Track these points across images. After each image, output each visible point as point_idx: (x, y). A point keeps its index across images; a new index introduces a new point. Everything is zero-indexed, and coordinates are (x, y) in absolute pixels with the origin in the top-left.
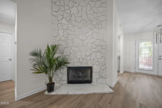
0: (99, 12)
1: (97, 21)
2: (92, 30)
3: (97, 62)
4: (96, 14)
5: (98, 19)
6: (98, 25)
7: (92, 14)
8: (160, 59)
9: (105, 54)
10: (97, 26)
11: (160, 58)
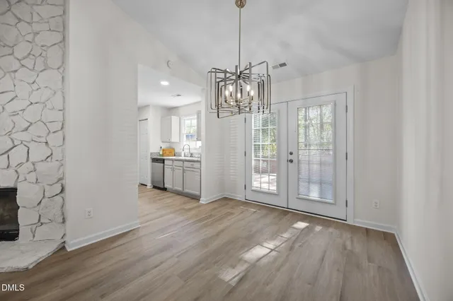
0: (36, 18)
1: (30, 45)
2: (12, 74)
3: (33, 174)
4: (26, 24)
5: (34, 39)
6: (34, 57)
7: (13, 24)
8: (291, 161)
9: (60, 149)
10: (29, 63)
11: (291, 157)
